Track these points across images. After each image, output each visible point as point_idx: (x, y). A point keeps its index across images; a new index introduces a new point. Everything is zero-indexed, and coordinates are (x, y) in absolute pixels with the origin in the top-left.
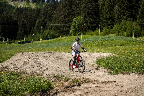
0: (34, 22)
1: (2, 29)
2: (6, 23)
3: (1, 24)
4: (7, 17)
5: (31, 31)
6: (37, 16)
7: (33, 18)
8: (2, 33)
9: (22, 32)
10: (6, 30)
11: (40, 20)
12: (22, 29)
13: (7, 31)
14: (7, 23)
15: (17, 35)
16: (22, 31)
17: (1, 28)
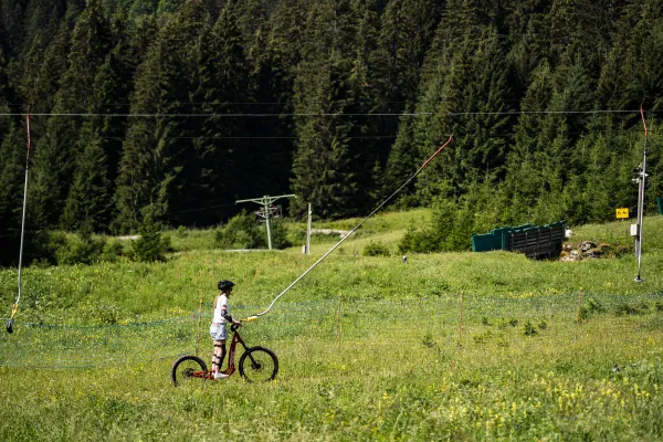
0: (404, 69)
1: (167, 130)
2: (197, 84)
3: (164, 92)
4: (204, 40)
5: (394, 147)
6: (421, 23)
7: (395, 40)
8: (169, 168)
9: (333, 157)
10: (198, 141)
11: (476, 59)
12: (332, 130)
13: (211, 148)
14: (206, 86)
15: (294, 177)
16: (330, 149)
17: (165, 123)
